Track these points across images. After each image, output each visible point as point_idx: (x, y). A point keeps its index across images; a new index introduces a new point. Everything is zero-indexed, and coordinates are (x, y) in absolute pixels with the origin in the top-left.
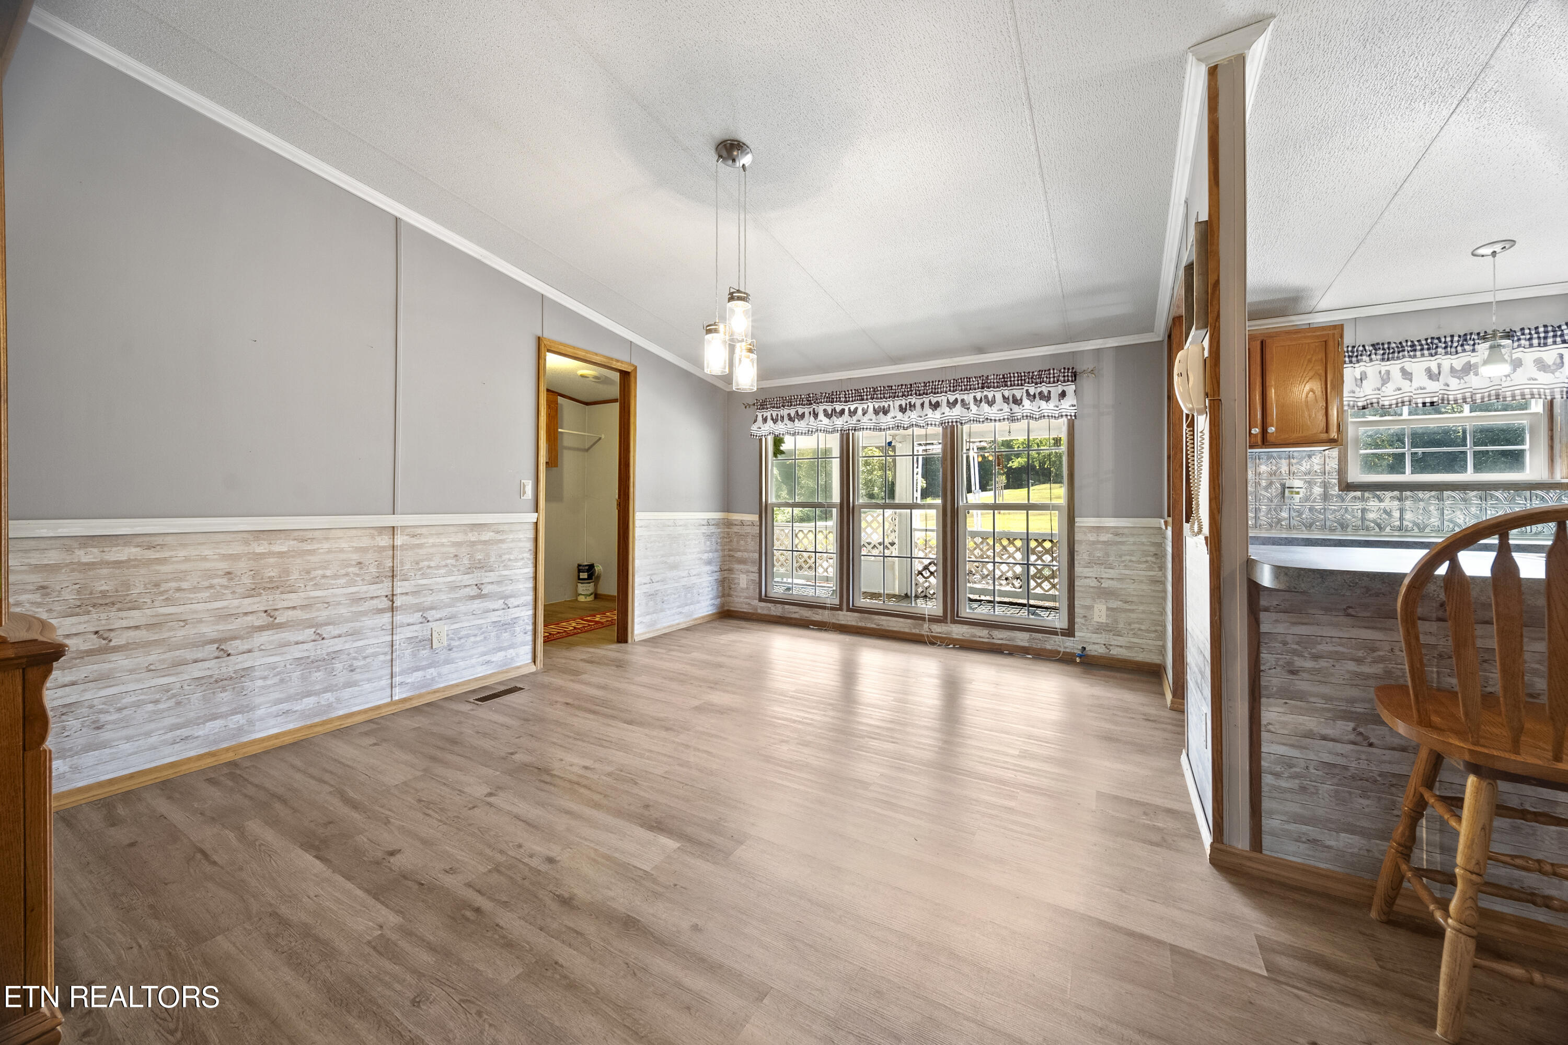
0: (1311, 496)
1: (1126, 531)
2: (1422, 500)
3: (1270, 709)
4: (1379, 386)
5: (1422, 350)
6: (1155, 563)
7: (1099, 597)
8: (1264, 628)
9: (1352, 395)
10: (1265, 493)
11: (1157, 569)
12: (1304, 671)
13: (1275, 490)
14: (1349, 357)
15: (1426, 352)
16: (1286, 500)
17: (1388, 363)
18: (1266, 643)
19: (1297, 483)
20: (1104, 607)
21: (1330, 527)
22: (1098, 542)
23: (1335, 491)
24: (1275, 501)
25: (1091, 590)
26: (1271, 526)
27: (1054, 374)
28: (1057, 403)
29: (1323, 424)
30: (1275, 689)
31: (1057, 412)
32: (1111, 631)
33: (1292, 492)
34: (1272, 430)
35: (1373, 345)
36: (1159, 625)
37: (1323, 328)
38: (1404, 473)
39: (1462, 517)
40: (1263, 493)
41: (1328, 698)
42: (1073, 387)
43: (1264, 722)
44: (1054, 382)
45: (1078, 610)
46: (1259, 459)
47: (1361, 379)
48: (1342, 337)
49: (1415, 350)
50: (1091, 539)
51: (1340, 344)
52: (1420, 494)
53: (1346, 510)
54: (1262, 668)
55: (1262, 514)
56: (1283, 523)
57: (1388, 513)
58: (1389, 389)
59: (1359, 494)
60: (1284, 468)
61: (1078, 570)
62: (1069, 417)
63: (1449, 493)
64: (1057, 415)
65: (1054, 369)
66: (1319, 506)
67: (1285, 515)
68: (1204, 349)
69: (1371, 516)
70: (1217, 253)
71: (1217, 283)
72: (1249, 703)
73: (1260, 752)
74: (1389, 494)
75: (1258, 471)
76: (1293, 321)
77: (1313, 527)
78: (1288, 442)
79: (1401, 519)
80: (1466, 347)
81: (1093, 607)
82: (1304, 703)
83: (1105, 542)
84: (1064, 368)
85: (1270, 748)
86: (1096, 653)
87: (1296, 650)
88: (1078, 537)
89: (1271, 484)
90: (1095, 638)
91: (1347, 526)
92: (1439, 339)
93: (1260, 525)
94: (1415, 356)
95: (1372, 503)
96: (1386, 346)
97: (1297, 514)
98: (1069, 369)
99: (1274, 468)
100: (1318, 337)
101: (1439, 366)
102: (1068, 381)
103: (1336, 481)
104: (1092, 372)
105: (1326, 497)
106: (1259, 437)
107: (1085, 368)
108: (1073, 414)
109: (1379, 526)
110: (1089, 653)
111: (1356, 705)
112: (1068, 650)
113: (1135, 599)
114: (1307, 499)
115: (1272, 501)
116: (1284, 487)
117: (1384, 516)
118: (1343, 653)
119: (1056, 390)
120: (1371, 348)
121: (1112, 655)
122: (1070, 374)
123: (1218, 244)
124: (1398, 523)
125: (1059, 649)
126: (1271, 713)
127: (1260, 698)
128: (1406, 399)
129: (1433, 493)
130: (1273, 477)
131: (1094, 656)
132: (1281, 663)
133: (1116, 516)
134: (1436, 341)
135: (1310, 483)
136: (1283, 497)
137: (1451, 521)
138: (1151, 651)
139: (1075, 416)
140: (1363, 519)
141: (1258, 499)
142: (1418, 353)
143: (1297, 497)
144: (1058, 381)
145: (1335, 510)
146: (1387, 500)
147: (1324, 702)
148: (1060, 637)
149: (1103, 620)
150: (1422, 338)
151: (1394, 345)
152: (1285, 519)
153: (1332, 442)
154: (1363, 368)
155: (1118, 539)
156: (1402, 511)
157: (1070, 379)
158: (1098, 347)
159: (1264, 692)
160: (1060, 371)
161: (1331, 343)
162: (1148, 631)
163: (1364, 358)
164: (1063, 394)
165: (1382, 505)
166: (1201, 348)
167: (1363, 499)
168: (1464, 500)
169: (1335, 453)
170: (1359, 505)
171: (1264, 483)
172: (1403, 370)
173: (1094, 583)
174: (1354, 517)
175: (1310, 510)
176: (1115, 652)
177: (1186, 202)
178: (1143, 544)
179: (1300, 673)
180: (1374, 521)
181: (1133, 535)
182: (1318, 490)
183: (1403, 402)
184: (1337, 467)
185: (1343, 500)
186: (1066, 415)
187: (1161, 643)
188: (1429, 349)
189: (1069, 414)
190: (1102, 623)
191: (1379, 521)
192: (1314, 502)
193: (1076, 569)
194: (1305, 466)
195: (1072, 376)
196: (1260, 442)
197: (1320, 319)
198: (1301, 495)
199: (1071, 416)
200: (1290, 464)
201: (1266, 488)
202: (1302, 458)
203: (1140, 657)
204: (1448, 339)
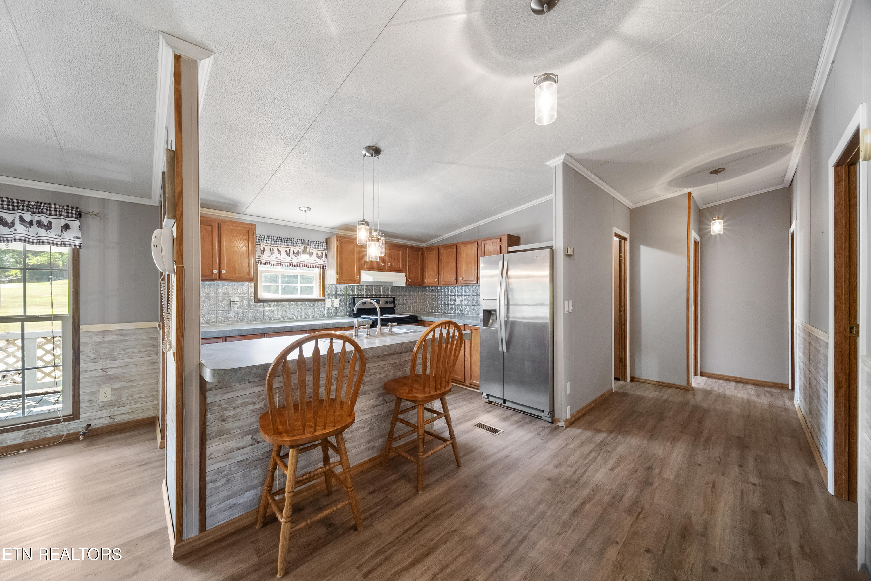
0: (242, 305)
1: (129, 332)
2: (284, 306)
3: (212, 446)
4: (270, 255)
5: (284, 242)
6: (152, 351)
7: (104, 383)
8: (209, 401)
9: (259, 258)
10: (221, 304)
11: (154, 355)
12: (229, 418)
13: (226, 303)
14: (259, 239)
15: (286, 243)
16: (231, 308)
17: (273, 245)
18: (210, 409)
19: (236, 299)
20: (110, 389)
21: (251, 320)
22: (104, 342)
23: (253, 303)
24: (226, 308)
25: (97, 379)
26: (224, 321)
27: (55, 208)
28: (60, 233)
29: (247, 271)
30: (214, 433)
31: (60, 241)
32: (115, 405)
33: (234, 304)
34: (223, 272)
35: (268, 236)
36: (155, 391)
37: (247, 224)
38: (278, 294)
39: (296, 312)
40: (220, 304)
41: (240, 428)
42: (78, 223)
43: (208, 454)
44: (56, 215)
45: (83, 397)
46: (218, 286)
47: (263, 251)
48: (255, 230)
49: (282, 242)
50: (97, 340)
51: (254, 233)
52: (284, 303)
53: (257, 311)
54: (207, 424)
55: (220, 315)
56: (230, 319)
57: (273, 312)
58: (273, 257)
59: (262, 303)
60: (230, 291)
61: (83, 366)
62: (73, 247)
63: (293, 303)
64: (59, 243)
65: (55, 205)
66: (246, 310)
67: (231, 315)
68: (172, 232)
69: (267, 314)
70: (181, 175)
71: (181, 193)
72: (200, 448)
73: (205, 472)
74: (273, 303)
75: (217, 292)
76: (235, 216)
77: (243, 321)
78: (232, 279)
79: (277, 314)
80: (298, 244)
81: (99, 391)
82: (229, 435)
83: (110, 341)
84: (68, 206)
85: (211, 467)
86: (101, 425)
87: (226, 407)
88: (83, 340)
89: (224, 299)
90: (100, 414)
91: (258, 319)
92: (290, 239)
93: (219, 322)
94: (282, 245)
95: (267, 308)
96: (272, 238)
97: (236, 314)
98: (73, 208)
99: (226, 291)
100: (245, 227)
101: (290, 250)
102: (72, 217)
103: (253, 298)
104: (97, 215)
105: (249, 305)
106: (217, 275)
107: (90, 210)
108: (77, 244)
109: (269, 318)
110: (94, 427)
111: (252, 426)
112: (71, 432)
113: (136, 378)
114: (240, 307)
115: (224, 308)
116: (230, 301)
117: (271, 313)
118: (247, 402)
119: (58, 223)
120: (267, 237)
121: (116, 422)
122: (74, 212)
123: (181, 169)
124: (276, 317)
125: (61, 433)
126: (212, 448)
127: (206, 441)
128: (279, 263)
129: (288, 303)
130: (225, 296)
131: (99, 428)
132: (218, 417)
133: (121, 321)
134: (289, 240)
135: (243, 299)
136: (230, 306)
137: (293, 314)
138: (149, 410)
139: (80, 246)
140: (264, 315)
141: (217, 307)
142: (283, 243)
143: (236, 306)
144: (60, 215)
145: (253, 312)
146: (272, 306)
147: (238, 430)
148: (63, 423)
149: (109, 398)
150: (285, 237)
151: (275, 238)
152: (231, 317)
153: (251, 280)
154: (264, 246)
155: (122, 338)
156: (278, 311)
157: (74, 216)
158: (104, 197)
159: (208, 437)
160: (63, 207)
161: (250, 232)
162: (147, 397)
163: (264, 241)
164: (66, 227)
165: (271, 308)
166: (171, 232)
167: (264, 306)
168: (297, 305)
169: (253, 284)
170: (262, 309)
171: (220, 299)
172: (278, 249)
173: (101, 373)
174: (260, 314)
175: (242, 312)
176: (119, 419)
177: (167, 128)
178: (143, 339)
179: (228, 419)
180: (268, 316)
181: (134, 334)
182: (246, 302)
183: (278, 264)
184: (253, 291)
185: (256, 307)
186: (70, 245)
187: (156, 402)
188: (287, 242)
189: (72, 244)
190: (107, 401)
191: (270, 316)
192: (244, 308)
193: (81, 365)
194: (240, 290)
195: (76, 214)
196: (217, 278)
197: (247, 219)
198: (238, 305)
199: (75, 245)
200: (233, 289)
201: (222, 302)
202: (239, 286)
203: (139, 416)
204: (293, 240)
